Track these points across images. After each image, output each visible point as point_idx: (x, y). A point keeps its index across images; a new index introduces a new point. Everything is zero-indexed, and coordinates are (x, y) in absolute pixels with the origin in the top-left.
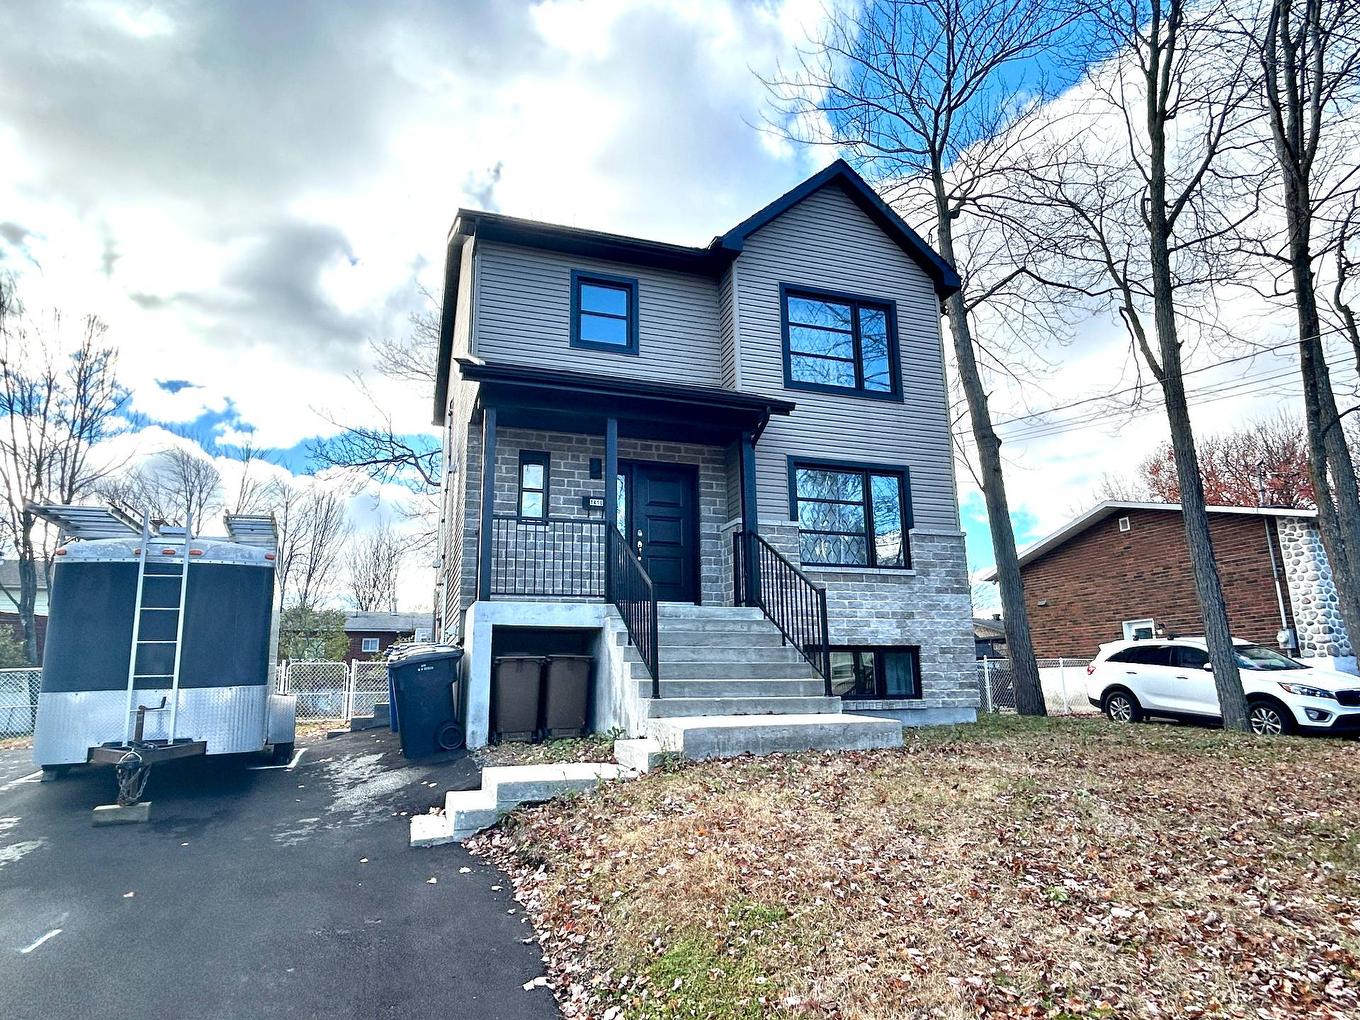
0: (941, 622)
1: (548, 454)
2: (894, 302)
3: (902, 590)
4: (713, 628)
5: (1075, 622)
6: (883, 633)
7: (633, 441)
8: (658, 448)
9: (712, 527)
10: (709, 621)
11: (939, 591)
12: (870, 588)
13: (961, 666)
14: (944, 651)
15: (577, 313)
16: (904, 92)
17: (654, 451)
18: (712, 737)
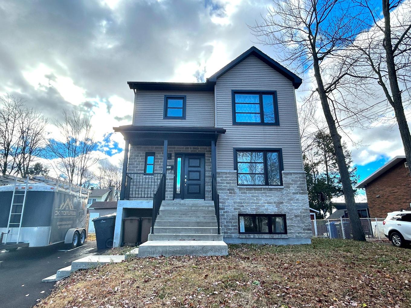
0: (295, 205)
1: (155, 153)
2: (276, 91)
3: (278, 193)
4: (195, 209)
5: (391, 203)
6: (270, 209)
7: (182, 147)
8: (191, 148)
9: (209, 173)
10: (193, 206)
11: (294, 193)
12: (265, 193)
13: (304, 222)
14: (296, 216)
15: (166, 108)
16: (303, 22)
17: (189, 149)
18: (150, 249)
